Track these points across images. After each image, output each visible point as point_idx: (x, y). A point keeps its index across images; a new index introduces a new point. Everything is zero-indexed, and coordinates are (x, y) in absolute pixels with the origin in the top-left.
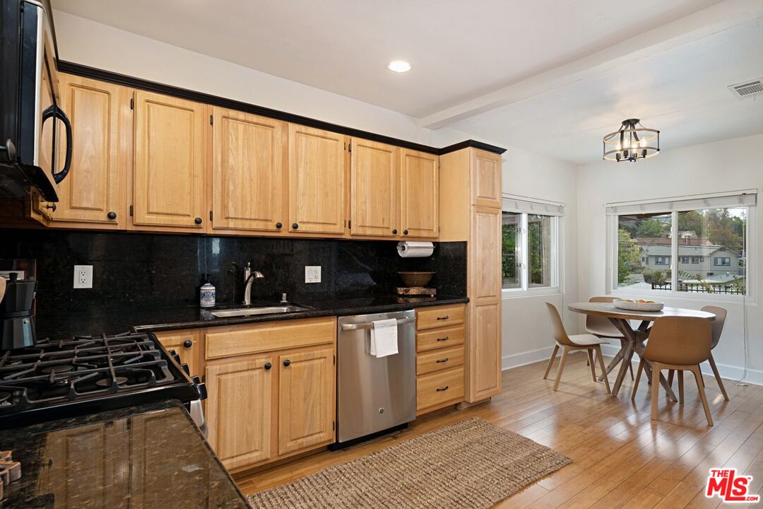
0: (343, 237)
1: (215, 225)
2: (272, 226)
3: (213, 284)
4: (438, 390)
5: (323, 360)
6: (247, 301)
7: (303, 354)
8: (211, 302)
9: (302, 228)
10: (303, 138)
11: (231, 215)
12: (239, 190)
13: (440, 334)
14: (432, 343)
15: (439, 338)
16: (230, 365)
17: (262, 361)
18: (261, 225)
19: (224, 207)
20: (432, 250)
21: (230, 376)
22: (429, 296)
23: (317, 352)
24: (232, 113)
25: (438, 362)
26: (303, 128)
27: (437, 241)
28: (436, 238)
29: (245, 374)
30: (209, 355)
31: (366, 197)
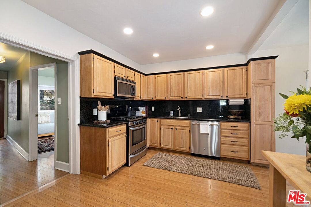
0: (202, 99)
1: (169, 98)
2: (180, 98)
3: (173, 111)
4: (232, 151)
5: (186, 130)
6: (180, 115)
7: (180, 128)
8: (172, 115)
9: (188, 98)
10: (189, 75)
11: (172, 96)
12: (173, 90)
13: (233, 132)
14: (229, 134)
15: (232, 133)
16: (165, 127)
17: (171, 127)
18: (178, 98)
19: (171, 94)
20: (244, 102)
21: (165, 129)
22: (239, 119)
23: (185, 128)
24: (172, 74)
25: (232, 141)
26: (189, 72)
27: (246, 98)
28: (246, 97)
29: (168, 129)
30: (162, 124)
31: (210, 87)
